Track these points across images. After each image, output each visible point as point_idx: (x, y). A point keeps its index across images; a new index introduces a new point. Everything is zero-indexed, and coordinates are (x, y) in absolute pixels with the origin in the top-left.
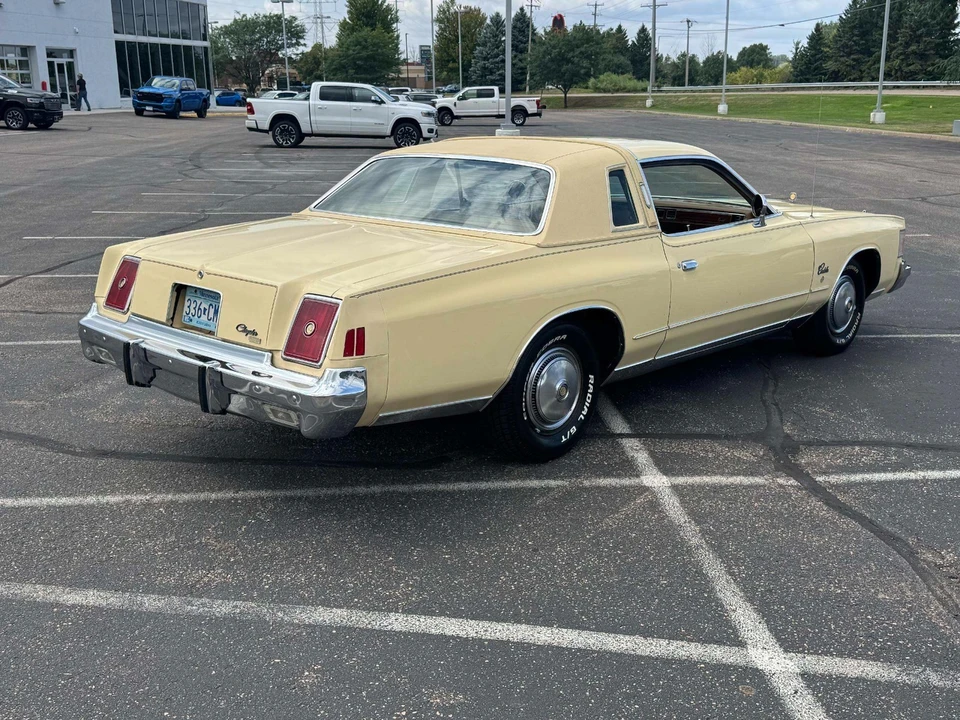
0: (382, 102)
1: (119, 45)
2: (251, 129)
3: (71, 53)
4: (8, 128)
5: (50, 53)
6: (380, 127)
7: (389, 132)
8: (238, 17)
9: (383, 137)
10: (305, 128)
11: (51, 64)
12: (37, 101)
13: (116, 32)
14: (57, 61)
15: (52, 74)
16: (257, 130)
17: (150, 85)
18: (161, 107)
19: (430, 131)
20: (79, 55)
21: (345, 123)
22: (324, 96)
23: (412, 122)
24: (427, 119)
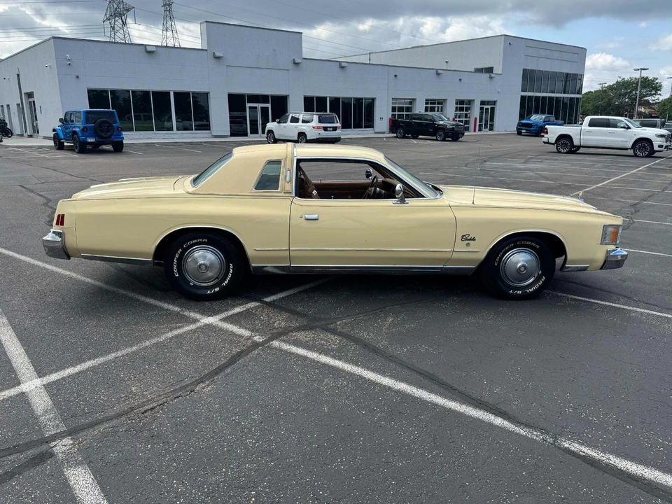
0: (629, 128)
1: (523, 98)
2: (545, 143)
3: (494, 103)
4: (437, 140)
5: (483, 103)
6: (624, 143)
7: (630, 146)
8: (619, 80)
9: (627, 149)
10: (576, 142)
11: (482, 109)
12: (451, 127)
13: (522, 91)
14: (485, 107)
15: (481, 113)
16: (548, 143)
17: (529, 119)
18: (530, 131)
19: (661, 146)
20: (498, 104)
21: (602, 140)
22: (591, 125)
23: (648, 141)
24: (659, 139)
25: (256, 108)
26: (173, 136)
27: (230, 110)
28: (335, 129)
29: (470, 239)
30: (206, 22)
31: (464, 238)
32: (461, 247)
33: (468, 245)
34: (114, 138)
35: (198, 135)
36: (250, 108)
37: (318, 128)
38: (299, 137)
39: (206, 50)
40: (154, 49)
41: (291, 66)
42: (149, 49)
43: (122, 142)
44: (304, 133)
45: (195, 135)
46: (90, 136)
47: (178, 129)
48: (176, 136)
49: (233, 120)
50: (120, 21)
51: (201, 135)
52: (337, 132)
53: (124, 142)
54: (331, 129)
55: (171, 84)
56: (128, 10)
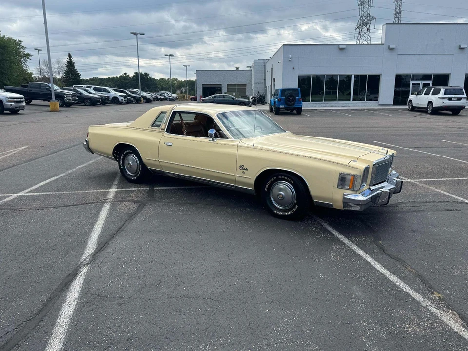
25: (419, 84)
26: (349, 105)
27: (395, 87)
28: (459, 99)
29: (244, 169)
30: (386, 24)
31: (241, 167)
32: (239, 173)
33: (244, 172)
34: (297, 106)
35: (367, 104)
36: (413, 84)
37: (443, 98)
38: (428, 106)
39: (383, 44)
40: (344, 47)
41: (457, 50)
42: (341, 47)
43: (301, 108)
44: (431, 102)
45: (365, 104)
46: (282, 104)
47: (354, 100)
48: (352, 105)
49: (396, 93)
50: (366, 28)
51: (370, 105)
52: (461, 101)
53: (303, 109)
54: (456, 99)
55: (353, 70)
56: (371, 20)
